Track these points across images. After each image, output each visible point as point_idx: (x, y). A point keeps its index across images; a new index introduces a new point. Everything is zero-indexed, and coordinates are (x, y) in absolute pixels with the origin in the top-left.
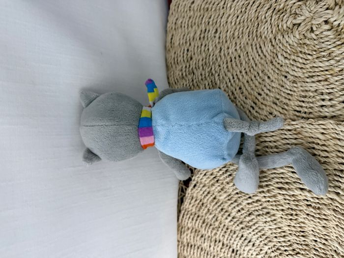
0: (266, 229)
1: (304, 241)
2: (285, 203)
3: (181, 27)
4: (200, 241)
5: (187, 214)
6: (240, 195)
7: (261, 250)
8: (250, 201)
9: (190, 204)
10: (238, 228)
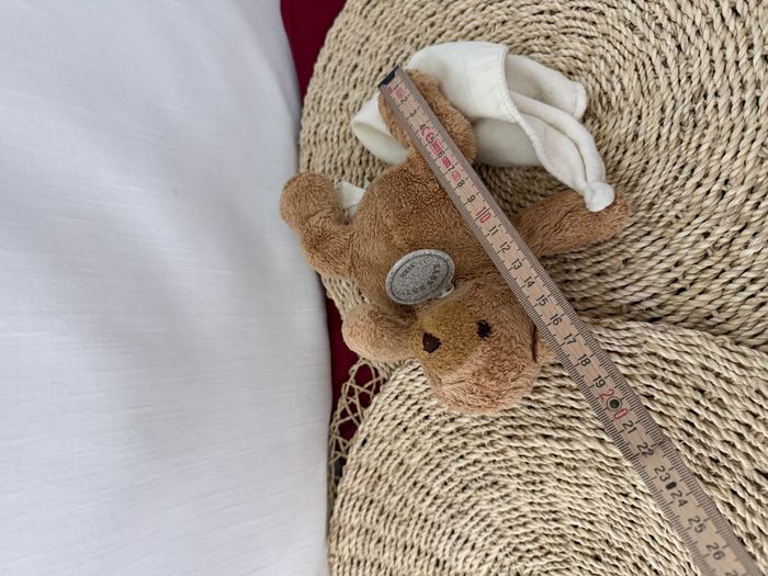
0: (494, 514)
1: (557, 529)
2: (521, 463)
3: (326, 139)
4: (376, 551)
5: (350, 500)
6: (444, 454)
7: (487, 555)
8: (462, 463)
9: (355, 478)
10: (444, 517)
